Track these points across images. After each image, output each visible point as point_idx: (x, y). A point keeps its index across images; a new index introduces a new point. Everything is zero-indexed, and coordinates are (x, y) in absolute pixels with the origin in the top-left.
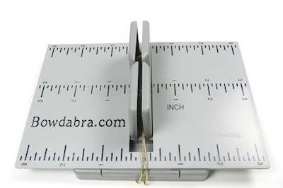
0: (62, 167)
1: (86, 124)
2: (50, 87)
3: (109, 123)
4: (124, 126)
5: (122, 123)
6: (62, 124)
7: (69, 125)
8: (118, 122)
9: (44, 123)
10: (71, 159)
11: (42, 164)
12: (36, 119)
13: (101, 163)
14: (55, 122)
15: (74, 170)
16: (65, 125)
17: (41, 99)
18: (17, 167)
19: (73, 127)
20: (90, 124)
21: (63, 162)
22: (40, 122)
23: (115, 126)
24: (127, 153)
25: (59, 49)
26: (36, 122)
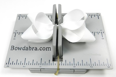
0: (24, 67)
1: (34, 49)
2: (18, 33)
3: (44, 49)
4: (50, 50)
5: (49, 49)
6: (24, 49)
7: (27, 49)
8: (48, 49)
9: (16, 49)
10: (28, 64)
11: (15, 66)
12: (13, 47)
13: (41, 66)
14: (21, 48)
15: (29, 69)
16: (25, 49)
17: (15, 38)
18: (5, 67)
19: (29, 51)
20: (36, 49)
21: (24, 66)
22: (14, 48)
23: (46, 50)
24: (51, 62)
25: (22, 16)
26: (13, 48)
